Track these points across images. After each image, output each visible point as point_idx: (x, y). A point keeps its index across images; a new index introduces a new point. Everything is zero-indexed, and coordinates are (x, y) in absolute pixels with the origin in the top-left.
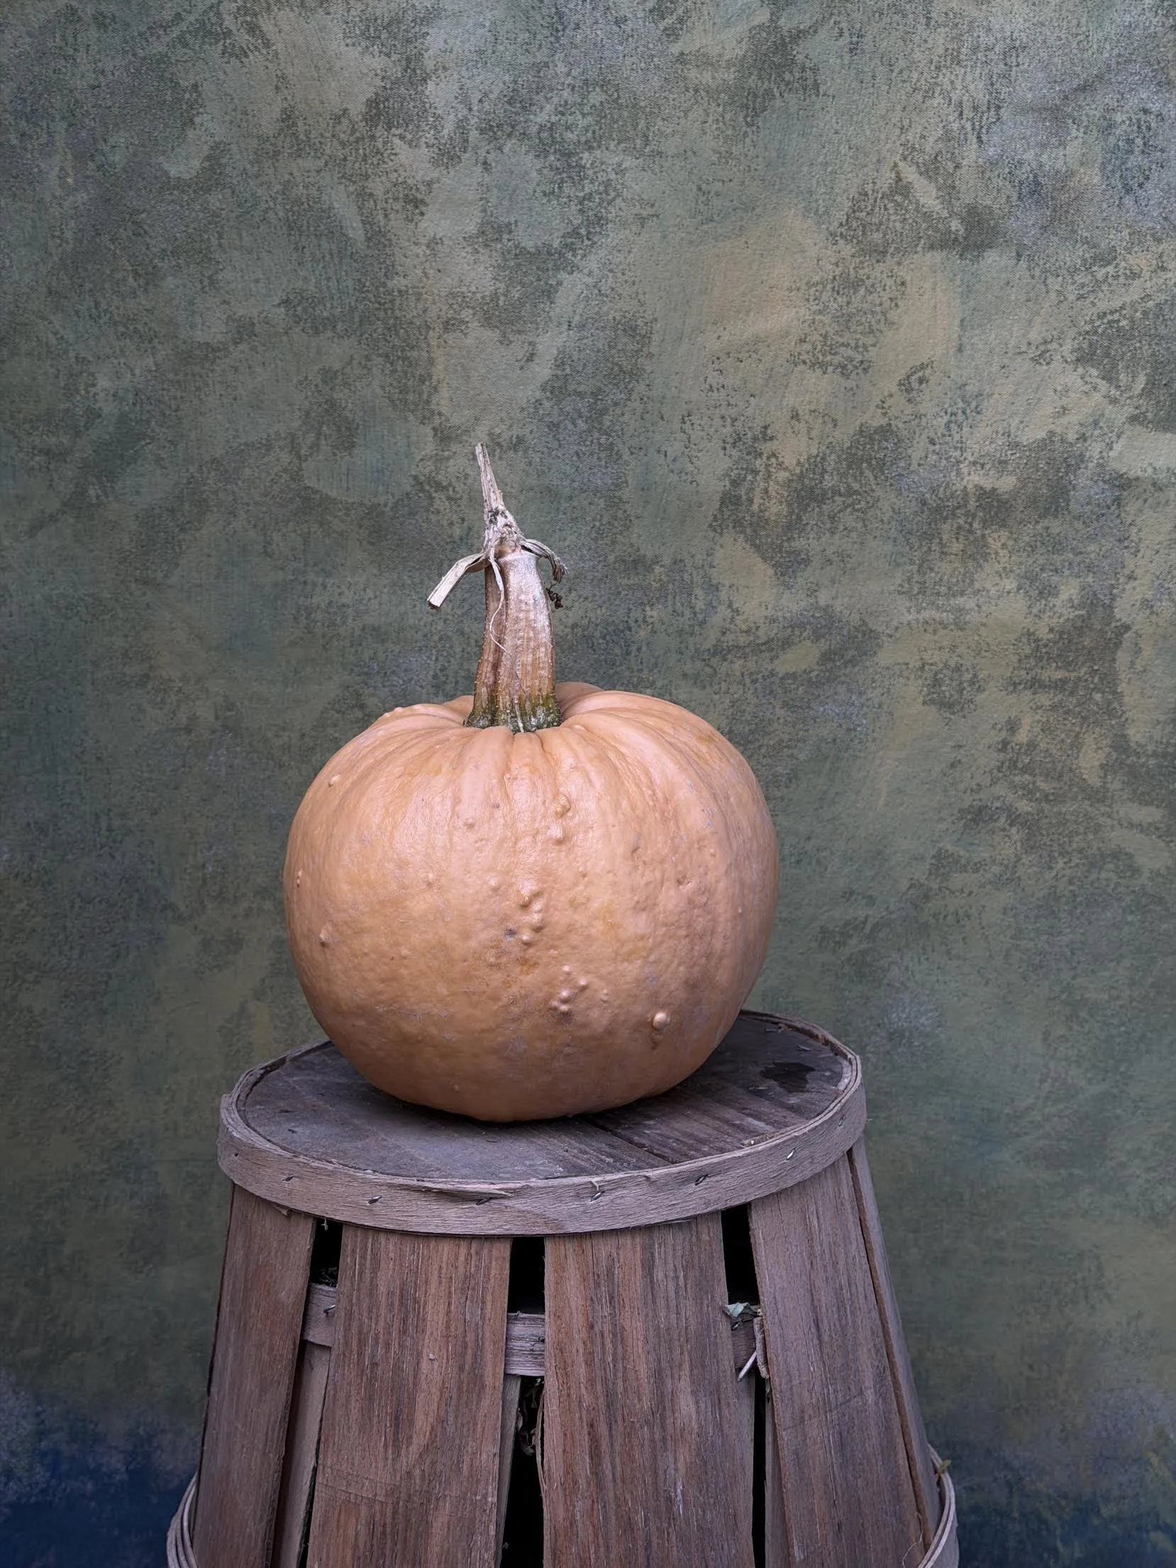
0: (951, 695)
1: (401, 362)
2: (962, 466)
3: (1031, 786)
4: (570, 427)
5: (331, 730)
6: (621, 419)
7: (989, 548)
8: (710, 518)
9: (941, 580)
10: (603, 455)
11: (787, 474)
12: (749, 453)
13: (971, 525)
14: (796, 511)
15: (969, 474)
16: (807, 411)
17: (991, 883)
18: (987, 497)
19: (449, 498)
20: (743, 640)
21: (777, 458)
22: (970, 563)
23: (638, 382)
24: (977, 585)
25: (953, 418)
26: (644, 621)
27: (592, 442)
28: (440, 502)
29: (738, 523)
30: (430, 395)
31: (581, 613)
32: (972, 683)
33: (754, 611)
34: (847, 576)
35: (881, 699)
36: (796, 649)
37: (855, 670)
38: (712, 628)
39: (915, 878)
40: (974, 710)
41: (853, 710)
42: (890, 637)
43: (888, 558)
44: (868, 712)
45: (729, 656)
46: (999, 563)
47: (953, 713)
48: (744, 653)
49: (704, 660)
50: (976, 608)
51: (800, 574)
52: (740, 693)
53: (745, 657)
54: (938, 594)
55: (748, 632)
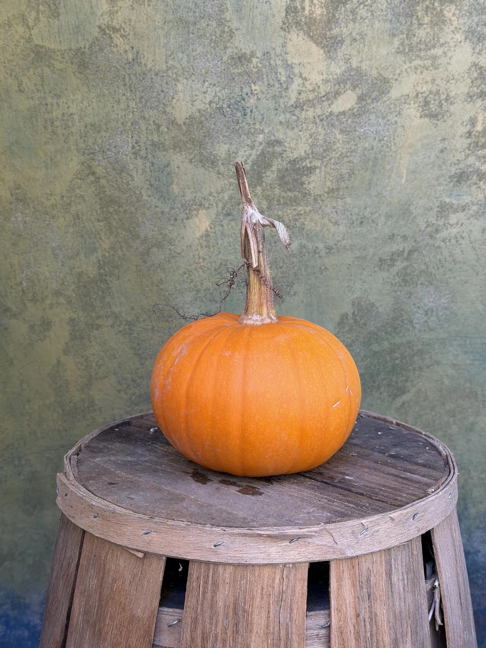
0: (436, 110)
7: (445, 17)
8: (281, 23)
9: (421, 41)
13: (433, 4)
14: (331, 11)
17: (473, 216)
19: (122, 36)
20: (311, 96)
22: (436, 28)
24: (442, 41)
26: (252, 93)
28: (118, 40)
29: (298, 24)
31: (213, 94)
32: (447, 100)
33: (315, 78)
34: (366, 47)
35: (396, 119)
36: (343, 97)
37: (379, 104)
38: (292, 91)
39: (429, 221)
40: (450, 116)
41: (381, 128)
42: (396, 80)
43: (389, 32)
44: (390, 127)
45: (305, 107)
46: (452, 25)
47: (438, 120)
48: (313, 104)
49: (291, 112)
50: (443, 55)
51: (339, 50)
52: (314, 128)
53: (314, 106)
54: (420, 50)
55: (313, 90)
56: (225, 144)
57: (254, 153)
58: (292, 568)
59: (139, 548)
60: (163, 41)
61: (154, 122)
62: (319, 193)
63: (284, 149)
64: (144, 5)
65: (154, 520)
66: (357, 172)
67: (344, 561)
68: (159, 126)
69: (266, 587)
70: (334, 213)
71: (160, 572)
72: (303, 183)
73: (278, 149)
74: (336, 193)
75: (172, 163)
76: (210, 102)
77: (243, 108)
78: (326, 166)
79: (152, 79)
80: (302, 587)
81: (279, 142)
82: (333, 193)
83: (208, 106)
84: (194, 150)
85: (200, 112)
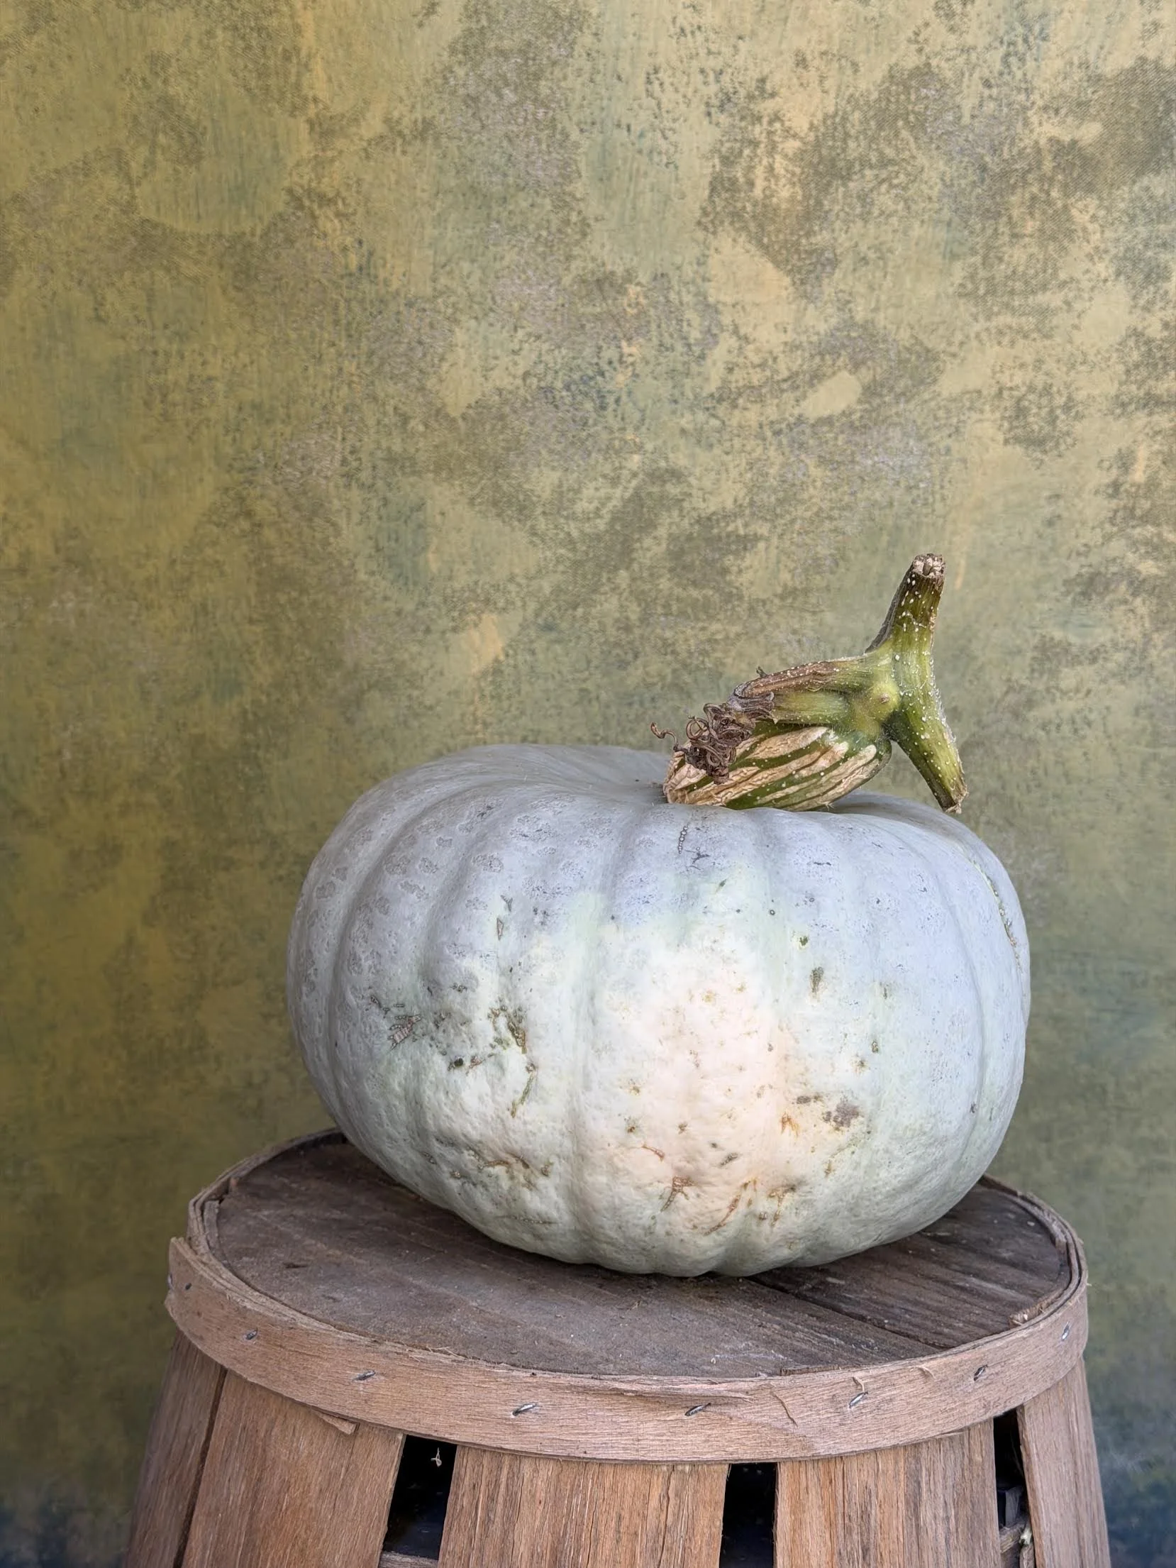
0: (1041, 428)
1: (255, 35)
2: (1030, 113)
3: (1155, 540)
4: (494, 99)
5: (209, 551)
6: (563, 84)
7: (1073, 223)
8: (698, 214)
9: (1014, 272)
10: (543, 135)
11: (797, 144)
12: (742, 118)
13: (1048, 194)
14: (814, 193)
15: (1040, 124)
16: (816, 54)
17: (1114, 675)
18: (1066, 152)
19: (338, 215)
20: (756, 377)
21: (782, 122)
22: (1051, 247)
23: (581, 29)
24: (1063, 276)
25: (1012, 48)
26: (621, 361)
27: (526, 119)
28: (329, 223)
29: (736, 215)
30: (299, 74)
31: (534, 357)
32: (1067, 408)
33: (768, 337)
34: (889, 277)
35: (949, 442)
36: (829, 383)
37: (911, 406)
38: (714, 363)
39: (1013, 678)
40: (1073, 445)
41: (912, 461)
42: (954, 355)
43: (942, 249)
44: (933, 461)
45: (741, 401)
46: (1088, 242)
47: (1045, 452)
48: (760, 395)
49: (708, 409)
50: (1065, 307)
51: (826, 281)
52: (759, 450)
53: (761, 400)
54: (1012, 292)
55: (763, 365)
56: (553, 468)
57: (619, 495)
58: (691, 1474)
59: (345, 1412)
60: (430, 231)
61: (395, 408)
62: (763, 596)
63: (686, 489)
64: (394, 150)
65: (382, 1348)
66: (852, 555)
67: (810, 1466)
68: (405, 419)
69: (627, 1516)
70: (795, 645)
71: (389, 1471)
72: (725, 571)
73: (673, 490)
74: (801, 599)
75: (429, 502)
76: (526, 375)
77: (599, 392)
78: (781, 536)
79: (398, 313)
80: (712, 1520)
81: (676, 475)
82: (794, 599)
83: (519, 382)
84: (481, 478)
85: (500, 395)
